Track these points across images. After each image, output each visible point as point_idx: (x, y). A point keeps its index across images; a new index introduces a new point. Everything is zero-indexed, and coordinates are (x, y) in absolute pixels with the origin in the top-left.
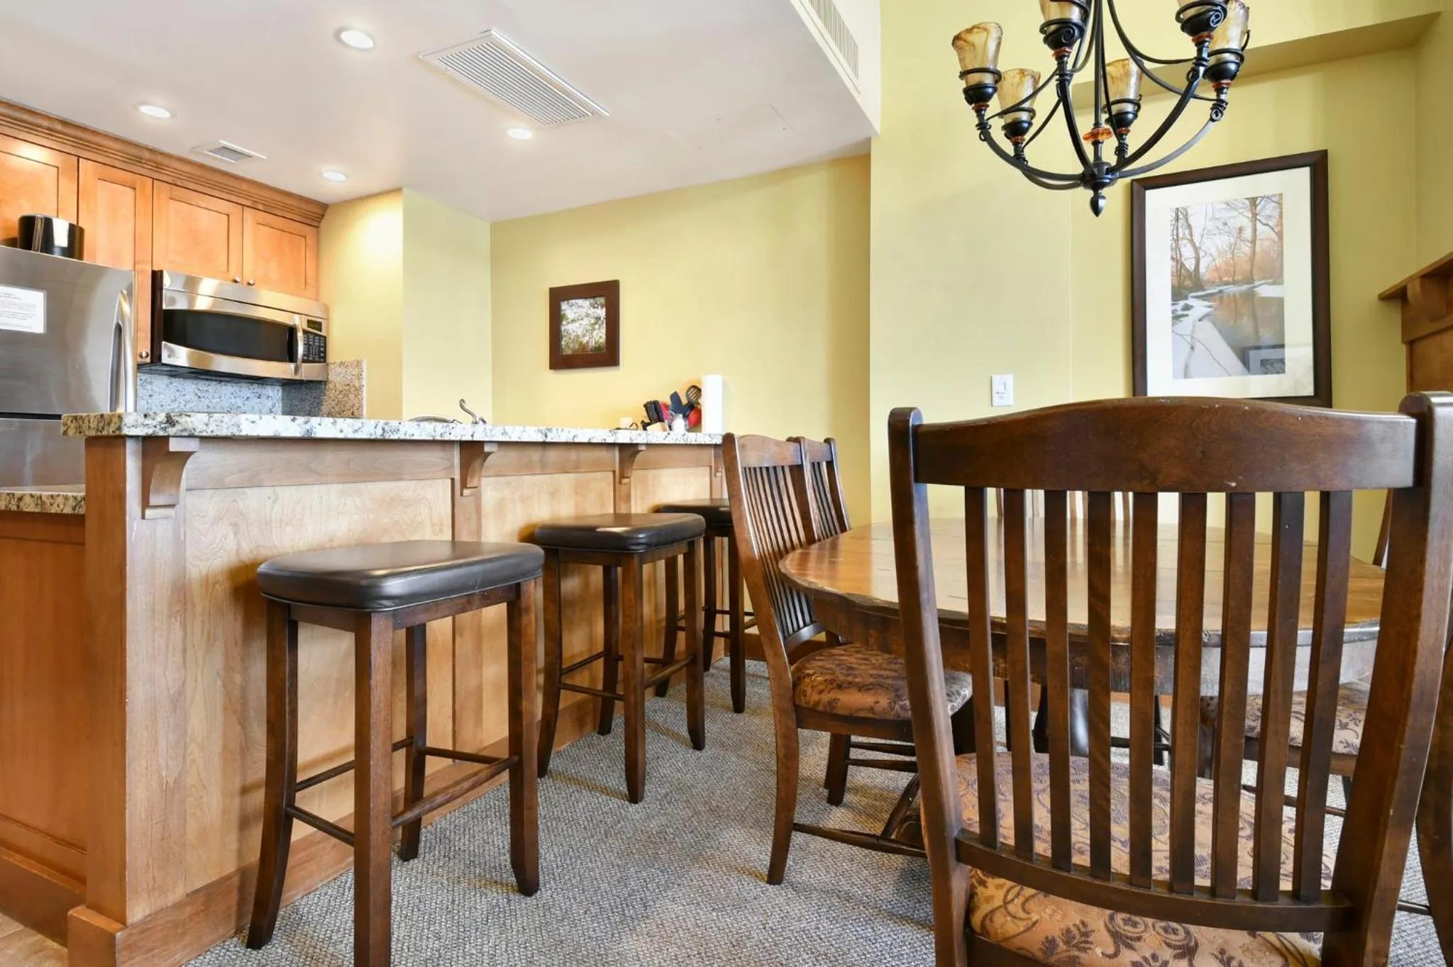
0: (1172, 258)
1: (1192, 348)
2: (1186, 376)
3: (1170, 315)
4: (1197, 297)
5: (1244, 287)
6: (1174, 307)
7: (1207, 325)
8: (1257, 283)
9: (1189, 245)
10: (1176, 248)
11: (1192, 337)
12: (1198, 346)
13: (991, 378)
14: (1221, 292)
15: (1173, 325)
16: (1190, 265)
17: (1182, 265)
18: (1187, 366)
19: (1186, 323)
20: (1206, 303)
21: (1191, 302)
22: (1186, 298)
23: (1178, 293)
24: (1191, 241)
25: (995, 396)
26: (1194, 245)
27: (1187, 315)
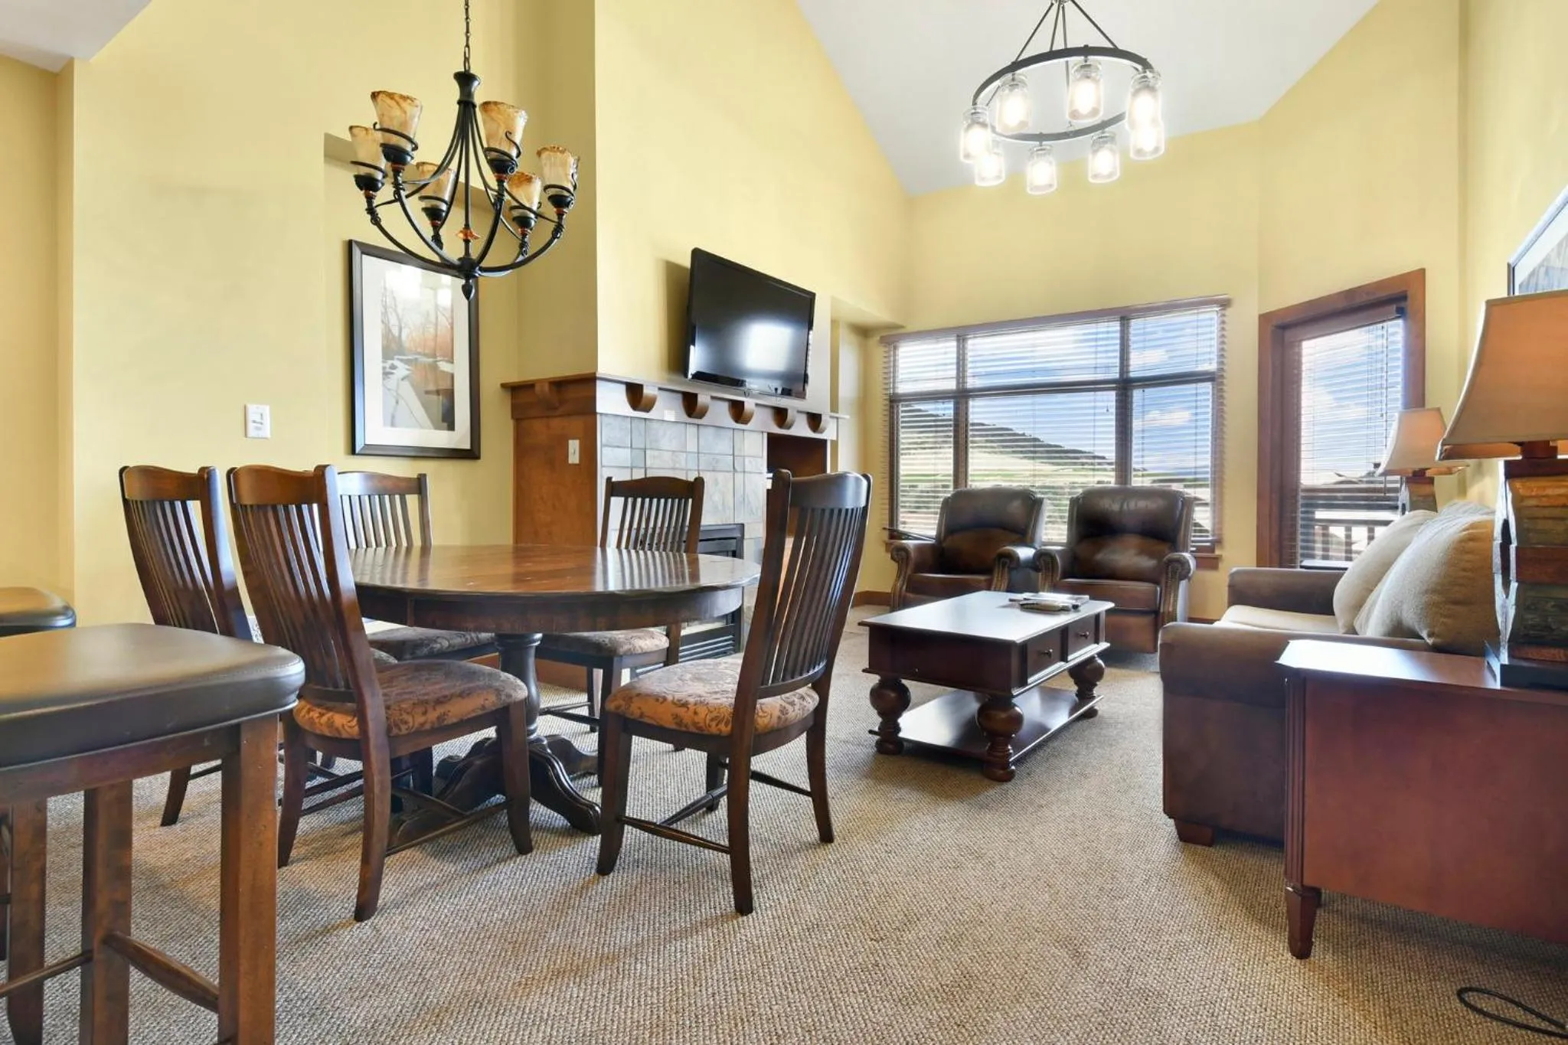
0: (383, 322)
1: (397, 402)
2: (393, 425)
3: (381, 371)
4: (401, 360)
5: (431, 360)
6: (385, 365)
7: (406, 385)
8: (439, 359)
9: (394, 314)
10: (385, 314)
11: (398, 394)
12: (401, 402)
13: (245, 407)
14: (416, 359)
15: (384, 379)
16: (395, 332)
17: (390, 330)
18: (393, 417)
19: (393, 381)
20: (407, 367)
21: (396, 363)
22: (393, 359)
23: (387, 354)
24: (395, 311)
25: (251, 426)
26: (398, 315)
27: (392, 373)
